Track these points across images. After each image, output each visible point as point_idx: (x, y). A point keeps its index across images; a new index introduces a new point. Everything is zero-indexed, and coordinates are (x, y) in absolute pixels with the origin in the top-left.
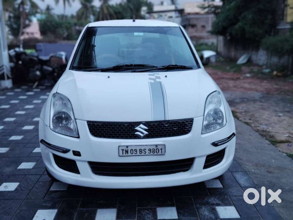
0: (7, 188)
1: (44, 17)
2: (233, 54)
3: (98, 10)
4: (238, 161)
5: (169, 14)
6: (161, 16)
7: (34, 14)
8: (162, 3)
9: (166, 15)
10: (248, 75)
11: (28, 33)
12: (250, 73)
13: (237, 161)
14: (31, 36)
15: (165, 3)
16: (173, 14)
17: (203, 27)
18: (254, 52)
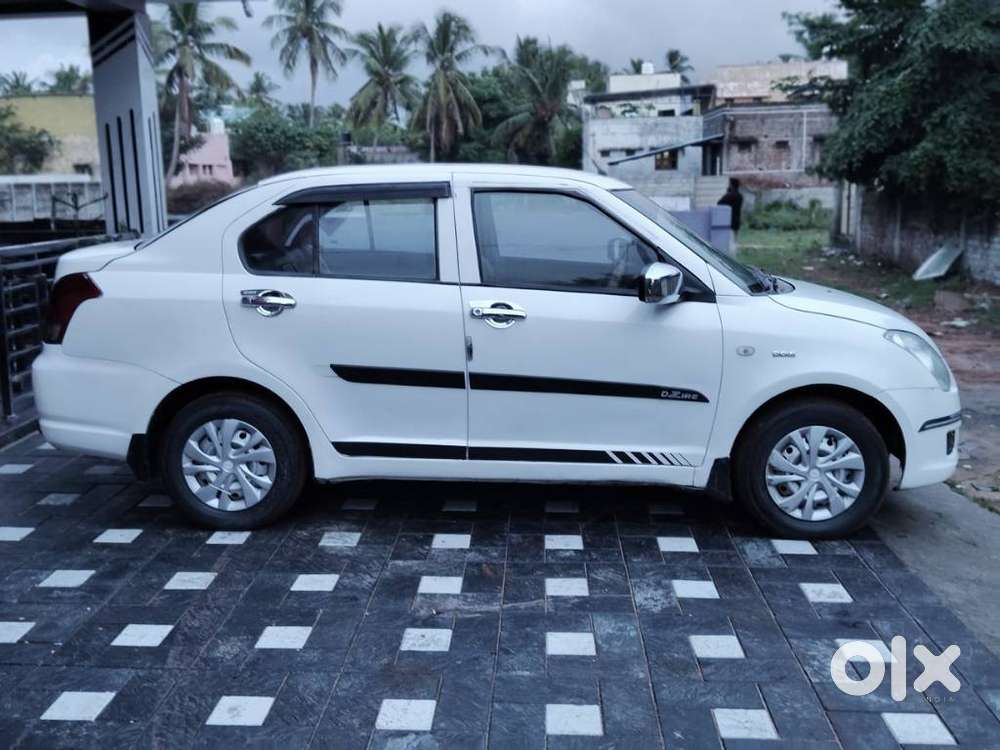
0: (238, 715)
1: (245, 113)
2: (896, 243)
3: (423, 90)
4: (989, 647)
5: (663, 104)
6: (634, 109)
7: (216, 105)
8: (637, 68)
9: (650, 107)
10: (960, 323)
11: (193, 167)
12: (964, 314)
13: (987, 650)
14: (205, 177)
15: (647, 68)
16: (675, 104)
17: (782, 145)
18: (974, 242)
